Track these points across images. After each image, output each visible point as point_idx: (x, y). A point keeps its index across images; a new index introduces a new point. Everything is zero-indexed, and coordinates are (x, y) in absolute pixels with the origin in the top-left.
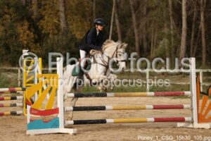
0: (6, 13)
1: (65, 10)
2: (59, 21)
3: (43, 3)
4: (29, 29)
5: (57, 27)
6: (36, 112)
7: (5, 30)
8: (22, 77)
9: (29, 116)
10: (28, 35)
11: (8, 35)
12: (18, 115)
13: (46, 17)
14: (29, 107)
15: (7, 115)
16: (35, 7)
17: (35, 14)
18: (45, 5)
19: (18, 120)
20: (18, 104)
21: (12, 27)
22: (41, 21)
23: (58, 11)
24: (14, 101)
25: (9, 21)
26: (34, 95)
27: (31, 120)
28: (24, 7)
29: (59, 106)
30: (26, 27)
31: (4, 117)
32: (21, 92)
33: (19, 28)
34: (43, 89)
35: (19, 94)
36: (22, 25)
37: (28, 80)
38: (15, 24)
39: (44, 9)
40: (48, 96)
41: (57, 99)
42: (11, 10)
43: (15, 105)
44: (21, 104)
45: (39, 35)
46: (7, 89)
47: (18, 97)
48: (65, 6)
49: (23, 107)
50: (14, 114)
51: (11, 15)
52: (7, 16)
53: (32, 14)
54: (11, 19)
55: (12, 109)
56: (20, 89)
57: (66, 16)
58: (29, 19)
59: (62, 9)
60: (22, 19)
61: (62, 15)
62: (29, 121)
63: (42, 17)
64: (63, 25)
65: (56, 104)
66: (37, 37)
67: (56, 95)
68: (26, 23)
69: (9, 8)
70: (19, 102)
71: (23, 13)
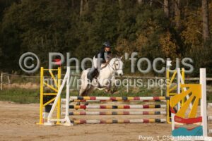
0: (150, 25)
1: (208, 20)
2: (201, 31)
3: (186, 14)
4: (171, 40)
5: (200, 37)
6: (180, 120)
7: (149, 41)
9: (173, 123)
10: (170, 46)
11: (151, 46)
12: (162, 123)
13: (188, 28)
14: (173, 115)
15: (152, 122)
16: (177, 18)
17: (178, 24)
18: (188, 16)
19: (162, 127)
20: (162, 112)
21: (155, 38)
22: (184, 32)
23: (201, 22)
24: (158, 110)
25: (152, 32)
26: (177, 105)
27: (175, 128)
28: (167, 19)
29: (202, 115)
30: (168, 38)
31: (149, 124)
32: (165, 101)
33: (162, 39)
34: (186, 99)
35: (163, 103)
36: (165, 36)
37: (171, 90)
38: (158, 35)
39: (187, 20)
40: (191, 106)
41: (200, 109)
42: (155, 22)
43: (159, 113)
44: (165, 113)
45: (181, 46)
46: (151, 98)
47: (162, 106)
48: (208, 17)
49: (166, 115)
50: (158, 121)
51: (154, 27)
52: (151, 28)
53: (175, 26)
54: (155, 31)
55: (157, 117)
56: (164, 97)
57: (209, 26)
58: (172, 30)
59: (205, 19)
60: (165, 30)
61: (205, 25)
62: (173, 129)
63: (184, 28)
64: (205, 35)
65: (199, 113)
66: (179, 47)
67: (199, 105)
68: (169, 34)
69: (153, 20)
70: (163, 110)
71: (166, 25)
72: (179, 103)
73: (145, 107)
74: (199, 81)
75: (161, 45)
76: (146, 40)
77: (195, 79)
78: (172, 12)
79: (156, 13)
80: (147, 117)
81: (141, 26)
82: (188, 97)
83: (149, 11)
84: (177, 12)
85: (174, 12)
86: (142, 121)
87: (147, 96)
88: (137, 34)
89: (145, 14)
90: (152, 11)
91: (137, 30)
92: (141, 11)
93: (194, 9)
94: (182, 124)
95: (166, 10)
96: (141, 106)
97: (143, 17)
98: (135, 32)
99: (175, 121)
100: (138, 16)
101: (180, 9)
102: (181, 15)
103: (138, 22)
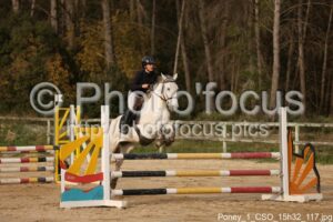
0: (31, 44)
1: (113, 39)
2: (103, 54)
3: (82, 29)
4: (62, 65)
5: (101, 62)
6: (73, 178)
7: (30, 67)
8: (52, 131)
9: (64, 183)
10: (60, 74)
11: (33, 73)
12: (49, 182)
13: (86, 49)
14: (63, 171)
15: (33, 183)
16: (70, 35)
17: (71, 44)
18: (85, 32)
19: (48, 189)
20: (47, 168)
21: (39, 63)
22: (79, 54)
23: (103, 40)
24: (42, 164)
25: (35, 54)
26: (69, 157)
27: (66, 189)
28: (56, 36)
29: (103, 170)
30: (58, 63)
31: (29, 185)
32: (53, 152)
33: (48, 63)
34: (82, 149)
35: (49, 155)
36: (53, 60)
37: (62, 136)
38: (43, 59)
39: (84, 38)
40: (89, 158)
41: (100, 162)
42: (38, 39)
43: (43, 169)
44: (52, 168)
45: (76, 73)
46: (33, 148)
47: (48, 159)
48: (111, 34)
49: (54, 172)
50: (42, 181)
51: (37, 46)
52: (33, 47)
53: (67, 44)
54: (38, 51)
55: (40, 174)
56: (51, 147)
57: (113, 47)
58: (62, 51)
59: (107, 37)
60: (53, 51)
61: (108, 46)
62: (63, 190)
63: (79, 49)
64: (108, 59)
65: (100, 168)
66: (72, 76)
67: (100, 156)
68: (59, 57)
69: (35, 36)
70: (50, 165)
71: (54, 44)
72: (72, 154)
73: (23, 161)
74: (99, 123)
75: (48, 73)
76: (25, 64)
77: (95, 120)
78: (62, 25)
79: (40, 26)
80: (26, 176)
81: (17, 45)
82: (84, 146)
83: (30, 24)
84: (70, 26)
85: (65, 27)
86: (19, 180)
87: (27, 144)
88: (12, 56)
89: (24, 28)
90: (33, 24)
91: (12, 50)
92: (17, 23)
93: (92, 23)
94: (75, 184)
95: (54, 23)
96: (18, 160)
97: (21, 31)
98: (9, 53)
99: (66, 179)
100: (14, 31)
101: (74, 22)
102: (75, 30)
103: (14, 39)
